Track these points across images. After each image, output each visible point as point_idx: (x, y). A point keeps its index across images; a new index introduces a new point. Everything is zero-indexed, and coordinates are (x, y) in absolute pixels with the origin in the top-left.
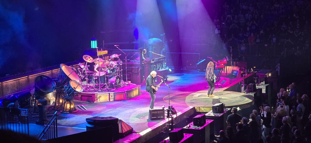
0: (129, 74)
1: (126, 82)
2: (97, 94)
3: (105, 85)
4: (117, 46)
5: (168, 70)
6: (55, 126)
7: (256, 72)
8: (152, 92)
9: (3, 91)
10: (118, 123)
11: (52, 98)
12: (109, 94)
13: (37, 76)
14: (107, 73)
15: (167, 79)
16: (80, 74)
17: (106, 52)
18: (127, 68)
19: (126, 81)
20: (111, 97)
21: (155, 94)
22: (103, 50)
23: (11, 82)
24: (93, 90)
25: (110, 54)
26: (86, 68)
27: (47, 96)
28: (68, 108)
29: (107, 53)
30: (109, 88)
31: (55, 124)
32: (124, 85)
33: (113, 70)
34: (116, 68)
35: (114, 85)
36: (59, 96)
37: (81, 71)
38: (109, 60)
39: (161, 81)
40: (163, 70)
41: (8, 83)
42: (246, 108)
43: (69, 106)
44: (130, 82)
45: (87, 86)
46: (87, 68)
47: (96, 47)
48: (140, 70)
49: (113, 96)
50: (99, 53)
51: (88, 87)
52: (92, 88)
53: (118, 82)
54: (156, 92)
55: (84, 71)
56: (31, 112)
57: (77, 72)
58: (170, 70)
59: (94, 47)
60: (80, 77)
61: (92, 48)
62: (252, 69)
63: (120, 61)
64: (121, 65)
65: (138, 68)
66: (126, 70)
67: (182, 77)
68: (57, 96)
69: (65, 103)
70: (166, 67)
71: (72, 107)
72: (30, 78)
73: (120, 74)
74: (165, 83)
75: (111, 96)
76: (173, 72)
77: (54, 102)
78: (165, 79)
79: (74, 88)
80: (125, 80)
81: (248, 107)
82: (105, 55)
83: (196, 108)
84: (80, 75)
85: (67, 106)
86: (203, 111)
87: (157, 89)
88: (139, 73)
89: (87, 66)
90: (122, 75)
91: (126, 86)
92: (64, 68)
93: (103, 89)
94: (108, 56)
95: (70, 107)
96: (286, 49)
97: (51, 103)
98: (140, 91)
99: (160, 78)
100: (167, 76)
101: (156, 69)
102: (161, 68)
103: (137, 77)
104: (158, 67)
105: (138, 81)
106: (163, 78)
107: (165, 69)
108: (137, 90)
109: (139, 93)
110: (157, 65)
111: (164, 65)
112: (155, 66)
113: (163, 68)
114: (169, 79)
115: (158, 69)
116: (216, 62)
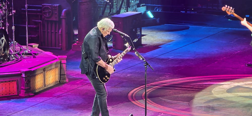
0: (36, 23)
1: (24, 47)
5: (144, 15)
8: (98, 77)
15: (140, 40)
18: (29, 7)
19: (25, 44)
21: (104, 81)
32: (19, 54)
40: (130, 13)
44: (36, 46)
48: (67, 13)
58: (150, 15)
65: (60, 8)
66: (25, 11)
67: (182, 35)
70: (138, 6)
73: (7, 24)
74: (134, 51)
76: (158, 20)
80: (22, 42)
88: (64, 22)
90: (13, 28)
91: (25, 56)
98: (64, 74)
99: (122, 37)
100: (141, 32)
101: (110, 11)
102: (126, 9)
103: (56, 33)
104: (117, 5)
105: (59, 45)
106: (129, 37)
107: (136, 11)
108: (55, 69)
109: (61, 77)
110: (113, 1)
111: (132, 1)
112: (108, 1)
113: (129, 8)
114: (146, 40)
115: (116, 12)
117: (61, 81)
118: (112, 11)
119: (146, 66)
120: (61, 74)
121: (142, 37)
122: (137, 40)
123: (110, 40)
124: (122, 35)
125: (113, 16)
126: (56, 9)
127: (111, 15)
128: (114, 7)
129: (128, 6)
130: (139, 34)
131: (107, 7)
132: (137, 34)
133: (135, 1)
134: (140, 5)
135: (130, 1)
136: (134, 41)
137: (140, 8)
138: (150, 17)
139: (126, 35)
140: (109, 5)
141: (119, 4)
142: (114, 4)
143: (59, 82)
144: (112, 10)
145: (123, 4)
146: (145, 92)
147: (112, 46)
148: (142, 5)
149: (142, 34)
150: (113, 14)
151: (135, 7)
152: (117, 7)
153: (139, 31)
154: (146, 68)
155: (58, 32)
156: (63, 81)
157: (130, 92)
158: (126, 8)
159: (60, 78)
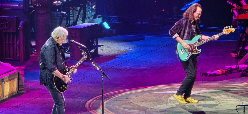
5: (100, 26)
8: (55, 87)
15: (97, 51)
39: (82, 56)
40: (87, 24)
54: (66, 85)
58: (106, 26)
67: (138, 46)
70: (95, 17)
74: (91, 61)
76: (114, 31)
78: (92, 51)
87: (67, 79)
88: (21, 34)
98: (22, 84)
99: (79, 48)
100: (97, 42)
101: (67, 22)
102: (83, 21)
103: (13, 44)
104: (74, 16)
105: (17, 56)
106: (86, 47)
107: (93, 22)
108: (13, 80)
109: (20, 88)
110: (70, 13)
111: (89, 13)
112: (65, 13)
113: (86, 19)
114: (102, 51)
115: (73, 23)
116: (235, 5)
117: (19, 91)
118: (69, 23)
119: (103, 76)
120: (19, 84)
121: (99, 48)
122: (94, 50)
123: (67, 51)
124: (79, 45)
125: (70, 27)
126: (14, 21)
127: (68, 26)
128: (71, 18)
129: (85, 17)
130: (96, 44)
131: (64, 19)
132: (94, 44)
133: (91, 13)
134: (96, 16)
135: (87, 13)
136: (90, 52)
137: (96, 19)
138: (107, 28)
139: (83, 45)
140: (66, 16)
141: (76, 15)
142: (71, 15)
143: (17, 92)
144: (69, 21)
145: (80, 15)
146: (102, 102)
147: (69, 57)
148: (98, 16)
149: (99, 45)
150: (70, 25)
151: (91, 19)
152: (74, 18)
153: (96, 41)
154: (103, 78)
155: (15, 44)
156: (21, 91)
157: (87, 102)
158: (83, 19)
159: (18, 89)
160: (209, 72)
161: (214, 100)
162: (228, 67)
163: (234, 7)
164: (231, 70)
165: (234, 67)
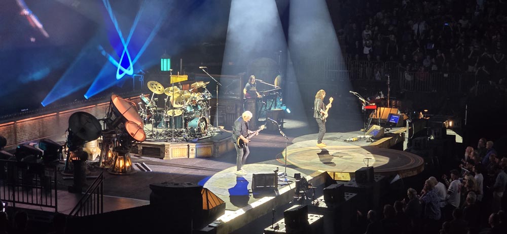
0: (222, 115)
2: (169, 145)
3: (182, 132)
4: (204, 69)
5: (285, 111)
6: (100, 195)
7: (428, 118)
9: (16, 135)
10: (202, 193)
11: (95, 150)
12: (188, 146)
13: (73, 113)
14: (185, 113)
16: (141, 112)
17: (185, 78)
18: (219, 105)
19: (216, 127)
20: (190, 151)
22: (180, 74)
23: (30, 122)
24: (162, 138)
25: (191, 80)
26: (152, 102)
27: (88, 147)
28: (121, 166)
29: (187, 79)
30: (188, 136)
31: (100, 191)
32: (212, 132)
33: (196, 107)
34: (200, 104)
35: (197, 132)
36: (108, 146)
37: (144, 107)
38: (190, 91)
40: (277, 109)
41: (24, 123)
42: (410, 176)
43: (123, 164)
44: (222, 127)
45: (152, 131)
46: (154, 103)
47: (169, 69)
49: (195, 149)
50: (174, 79)
51: (154, 134)
52: (161, 135)
53: (203, 127)
55: (149, 107)
56: (62, 171)
57: (137, 109)
58: (288, 111)
59: (165, 70)
60: (142, 117)
61: (162, 70)
62: (421, 113)
63: (208, 92)
64: (209, 99)
65: (236, 106)
66: (216, 108)
68: (104, 146)
69: (116, 158)
70: (282, 106)
71: (128, 164)
72: (60, 115)
73: (206, 115)
74: (279, 131)
75: (190, 149)
76: (293, 114)
77: (98, 156)
78: (280, 126)
79: (132, 134)
80: (214, 125)
81: (414, 174)
82: (183, 83)
83: (329, 173)
84: (141, 114)
85: (119, 163)
86: (339, 178)
88: (238, 114)
89: (153, 99)
90: (210, 116)
91: (216, 134)
92: (116, 101)
93: (179, 138)
94: (188, 85)
95: (124, 166)
96: (478, 82)
97: (94, 159)
100: (283, 121)
106: (277, 123)
107: (280, 109)
111: (278, 103)
112: (264, 102)
114: (286, 125)
115: (268, 109)
116: (364, 100)
121: (284, 124)
129: (276, 106)
132: (281, 121)
133: (280, 103)
148: (284, 105)
151: (279, 106)
158: (274, 106)
160: (348, 139)
161: (350, 155)
162: (359, 136)
163: (363, 102)
164: (360, 138)
165: (362, 136)
